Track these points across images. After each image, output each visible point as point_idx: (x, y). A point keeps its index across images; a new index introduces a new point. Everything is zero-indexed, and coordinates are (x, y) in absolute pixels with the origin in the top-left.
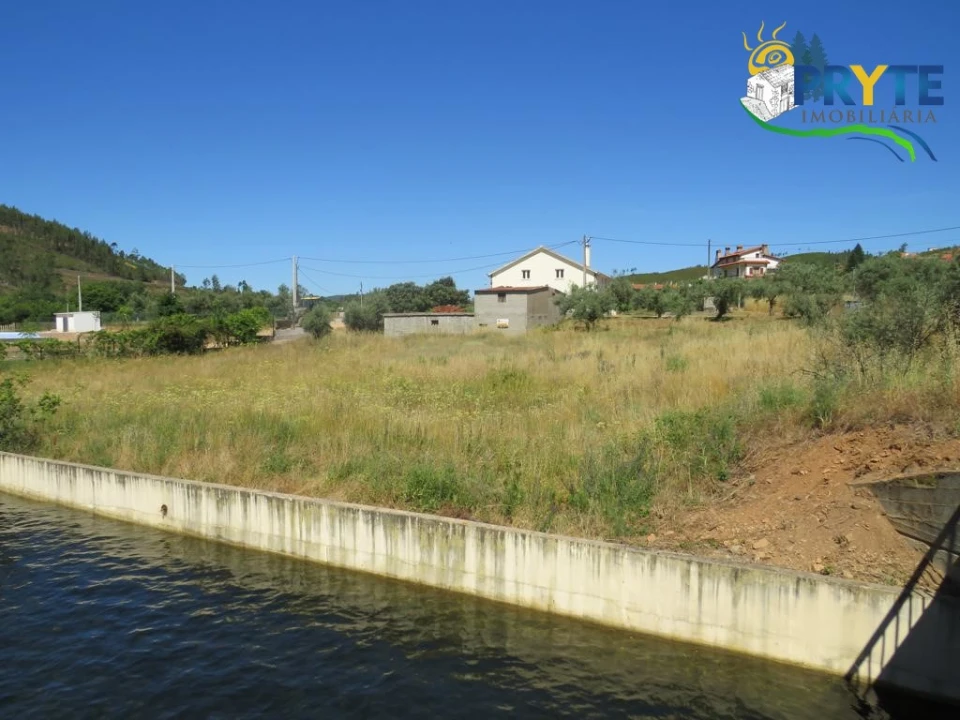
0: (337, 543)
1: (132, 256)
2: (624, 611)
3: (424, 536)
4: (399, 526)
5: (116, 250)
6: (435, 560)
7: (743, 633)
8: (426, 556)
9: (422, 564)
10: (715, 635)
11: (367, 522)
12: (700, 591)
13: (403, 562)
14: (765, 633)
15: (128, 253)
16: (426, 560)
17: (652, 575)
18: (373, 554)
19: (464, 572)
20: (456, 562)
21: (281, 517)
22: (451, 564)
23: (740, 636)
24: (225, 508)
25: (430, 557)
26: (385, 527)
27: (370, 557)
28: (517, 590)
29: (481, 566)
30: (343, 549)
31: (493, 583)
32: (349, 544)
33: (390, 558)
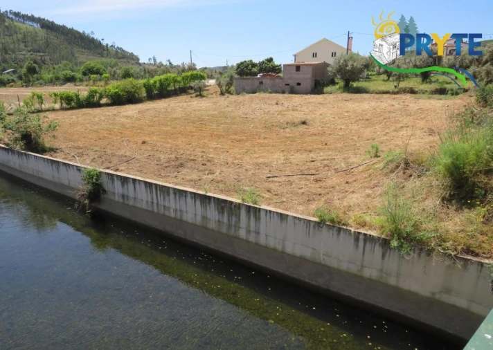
0: (178, 208)
1: (112, 46)
2: (322, 255)
3: (220, 208)
4: (207, 201)
5: (104, 43)
6: (225, 220)
7: (386, 274)
8: (221, 218)
9: (219, 221)
10: (370, 273)
11: (192, 198)
12: (364, 249)
13: (210, 220)
14: (398, 275)
15: (110, 44)
16: (221, 220)
17: (338, 238)
18: (195, 215)
19: (240, 227)
20: (236, 222)
21: (151, 192)
22: (233, 223)
23: (384, 275)
24: (126, 186)
25: (223, 218)
26: (201, 201)
27: (194, 216)
28: (266, 239)
29: (249, 225)
30: (181, 211)
31: (254, 234)
32: (184, 209)
33: (204, 218)
